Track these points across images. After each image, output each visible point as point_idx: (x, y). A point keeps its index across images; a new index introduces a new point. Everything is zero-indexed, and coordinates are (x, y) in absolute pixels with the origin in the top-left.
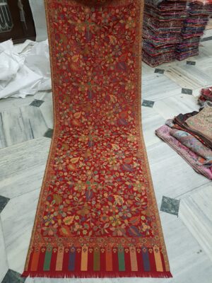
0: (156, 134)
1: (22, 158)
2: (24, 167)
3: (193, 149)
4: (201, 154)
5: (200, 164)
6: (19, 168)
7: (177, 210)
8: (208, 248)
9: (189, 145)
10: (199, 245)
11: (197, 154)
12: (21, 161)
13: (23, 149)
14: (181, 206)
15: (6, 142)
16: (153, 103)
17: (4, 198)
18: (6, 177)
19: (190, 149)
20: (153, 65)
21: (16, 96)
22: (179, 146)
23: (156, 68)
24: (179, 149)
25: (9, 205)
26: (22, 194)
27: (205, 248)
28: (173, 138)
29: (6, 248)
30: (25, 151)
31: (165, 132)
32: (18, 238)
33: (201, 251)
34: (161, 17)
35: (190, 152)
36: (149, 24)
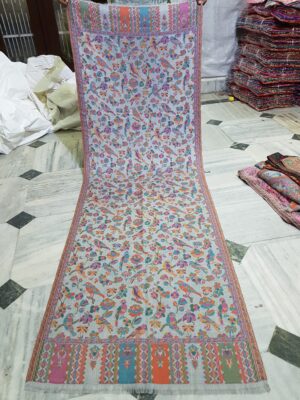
1: (63, 184)
2: (62, 191)
3: (285, 193)
4: (294, 197)
5: (291, 210)
6: (57, 191)
7: (242, 258)
8: (273, 304)
9: (280, 188)
10: (261, 299)
11: (290, 199)
12: (61, 185)
14: (248, 254)
15: (51, 167)
16: (246, 146)
17: (30, 215)
18: (40, 197)
19: (281, 193)
20: (260, 108)
21: (78, 129)
22: (268, 191)
23: (265, 112)
24: (267, 194)
25: (32, 223)
26: (50, 214)
27: (268, 304)
28: (261, 181)
29: (14, 260)
31: (252, 174)
32: (30, 253)
33: (261, 306)
34: (272, 45)
35: (281, 197)
36: (257, 56)
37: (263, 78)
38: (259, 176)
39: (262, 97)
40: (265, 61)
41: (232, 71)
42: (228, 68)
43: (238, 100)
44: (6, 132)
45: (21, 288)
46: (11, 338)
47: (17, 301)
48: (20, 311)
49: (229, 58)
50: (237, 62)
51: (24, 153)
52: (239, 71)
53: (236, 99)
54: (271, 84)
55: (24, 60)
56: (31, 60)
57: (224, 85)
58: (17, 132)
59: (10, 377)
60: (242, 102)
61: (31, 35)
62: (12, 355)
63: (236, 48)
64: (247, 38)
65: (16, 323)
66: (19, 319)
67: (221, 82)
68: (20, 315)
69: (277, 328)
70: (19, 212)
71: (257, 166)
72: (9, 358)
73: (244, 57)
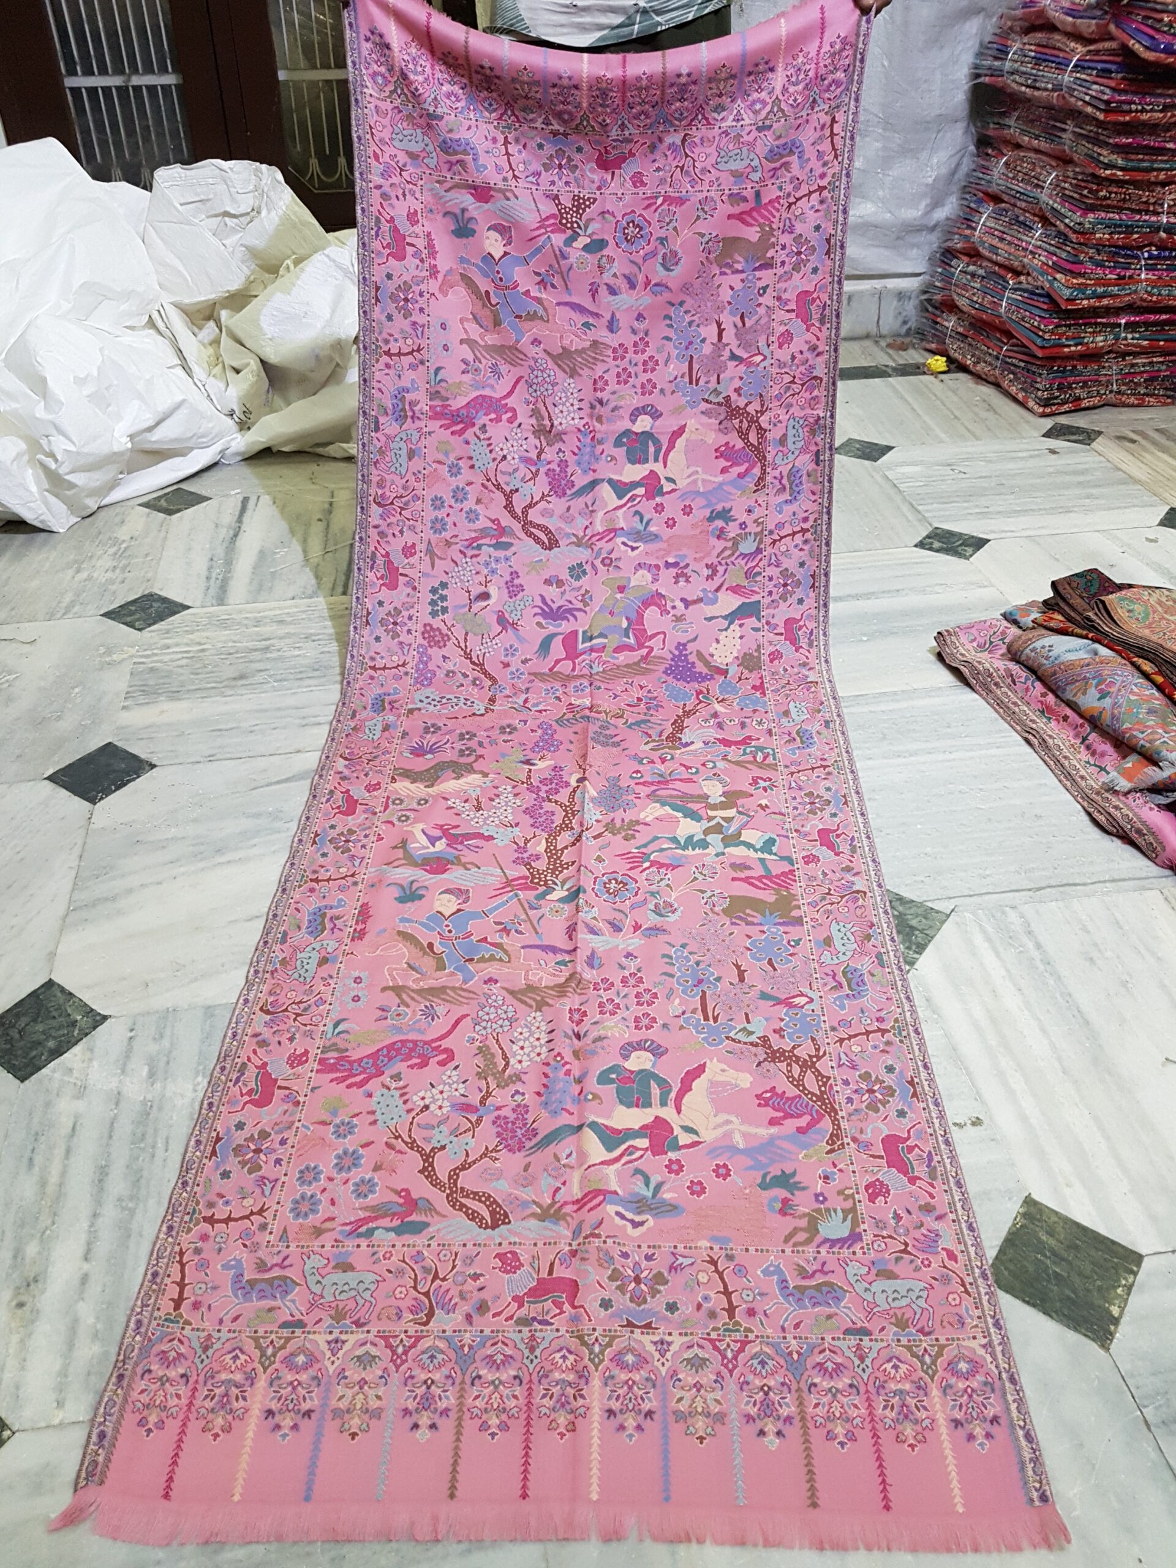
0: (940, 657)
1: (266, 649)
2: (259, 678)
3: (1106, 719)
4: (1142, 738)
5: (1124, 784)
6: (242, 677)
7: (921, 948)
8: (1024, 1119)
9: (1090, 700)
10: (979, 1097)
11: (1123, 746)
12: (257, 655)
13: (281, 622)
14: (946, 936)
15: (223, 588)
16: (979, 543)
17: (135, 757)
18: (175, 695)
19: (1094, 722)
20: (1046, 403)
21: (331, 450)
22: (1047, 711)
23: (1063, 420)
24: (1041, 724)
26: (211, 759)
27: (1002, 1116)
28: (1021, 672)
30: (291, 629)
31: (988, 647)
32: (130, 891)
33: (977, 1122)
35: (1093, 737)
36: (1047, 198)
37: (1062, 286)
38: (1014, 655)
39: (1053, 359)
40: (1074, 217)
41: (948, 255)
42: (932, 242)
43: (963, 369)
44: (60, 445)
45: (90, 1012)
46: (43, 1183)
47: (74, 1056)
48: (81, 1091)
49: (936, 204)
50: (967, 220)
51: (123, 533)
52: (973, 254)
53: (956, 366)
54: (1094, 312)
55: (140, 179)
56: (167, 176)
57: (911, 308)
58: (101, 447)
59: (36, 1312)
60: (979, 377)
61: (170, 79)
62: (45, 1241)
63: (967, 165)
64: (1013, 127)
65: (65, 1130)
66: (77, 1117)
67: (901, 295)
68: (80, 1106)
69: (1029, 1201)
70: (94, 743)
71: (1010, 618)
72: (32, 1249)
73: (996, 199)
